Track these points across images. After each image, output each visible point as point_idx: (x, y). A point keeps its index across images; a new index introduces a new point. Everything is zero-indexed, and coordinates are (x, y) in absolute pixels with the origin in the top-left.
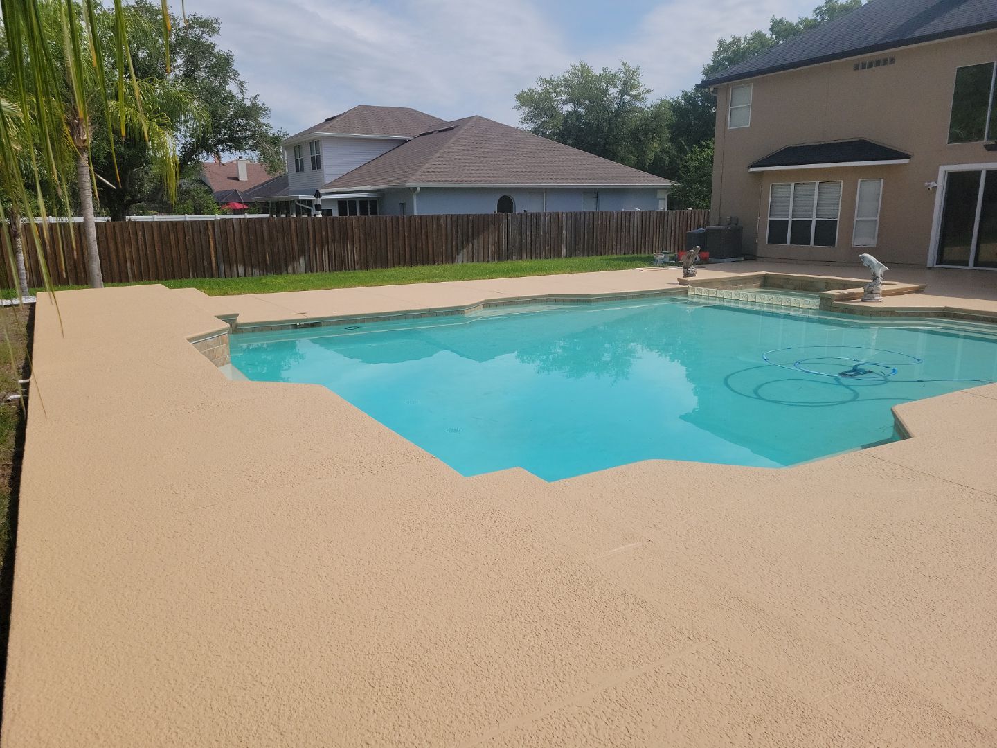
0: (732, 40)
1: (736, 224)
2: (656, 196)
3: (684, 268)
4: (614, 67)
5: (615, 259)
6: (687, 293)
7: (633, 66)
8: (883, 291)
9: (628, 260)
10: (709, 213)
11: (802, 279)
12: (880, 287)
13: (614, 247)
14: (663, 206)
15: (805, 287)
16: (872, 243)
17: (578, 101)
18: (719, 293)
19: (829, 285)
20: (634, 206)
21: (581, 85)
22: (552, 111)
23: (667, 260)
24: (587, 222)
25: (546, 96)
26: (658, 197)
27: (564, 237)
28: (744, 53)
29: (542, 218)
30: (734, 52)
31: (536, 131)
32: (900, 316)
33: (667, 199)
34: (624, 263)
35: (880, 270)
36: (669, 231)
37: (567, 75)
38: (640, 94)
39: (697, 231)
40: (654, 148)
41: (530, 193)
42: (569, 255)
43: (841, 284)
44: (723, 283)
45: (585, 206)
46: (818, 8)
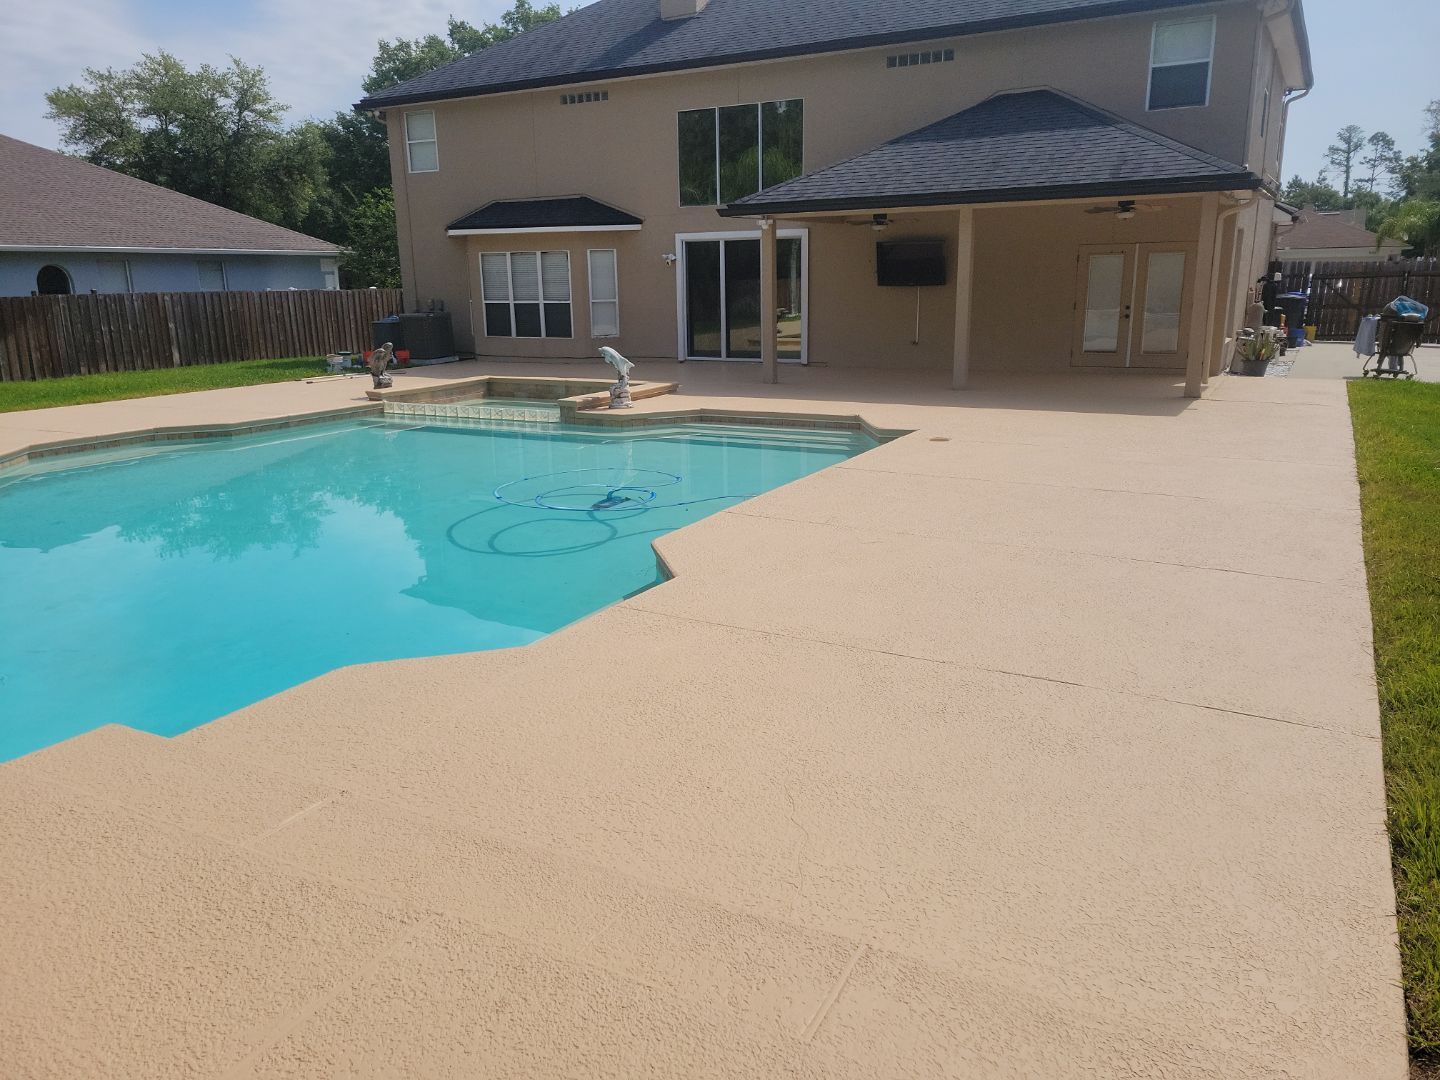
0: (398, 44)
1: (442, 310)
2: (319, 267)
3: (373, 375)
4: (221, 66)
5: (266, 367)
6: (383, 412)
7: (252, 67)
8: (632, 394)
9: (287, 366)
10: (401, 294)
11: (537, 384)
12: (628, 388)
13: (263, 347)
14: (332, 283)
15: (542, 394)
16: (614, 331)
17: (166, 113)
18: (428, 409)
19: (570, 389)
20: (289, 284)
21: (167, 89)
22: (121, 129)
23: (349, 365)
24: (209, 309)
25: (104, 101)
26: (323, 270)
27: (173, 333)
28: (418, 64)
29: (127, 302)
30: (403, 62)
31: (95, 159)
32: (653, 424)
33: (336, 272)
34: (281, 371)
35: (625, 367)
36: (347, 321)
37: (138, 70)
38: (271, 111)
39: (389, 320)
40: (306, 196)
41: (98, 261)
42: (187, 362)
43: (584, 387)
44: (433, 395)
45: (205, 284)
46: (508, 14)
